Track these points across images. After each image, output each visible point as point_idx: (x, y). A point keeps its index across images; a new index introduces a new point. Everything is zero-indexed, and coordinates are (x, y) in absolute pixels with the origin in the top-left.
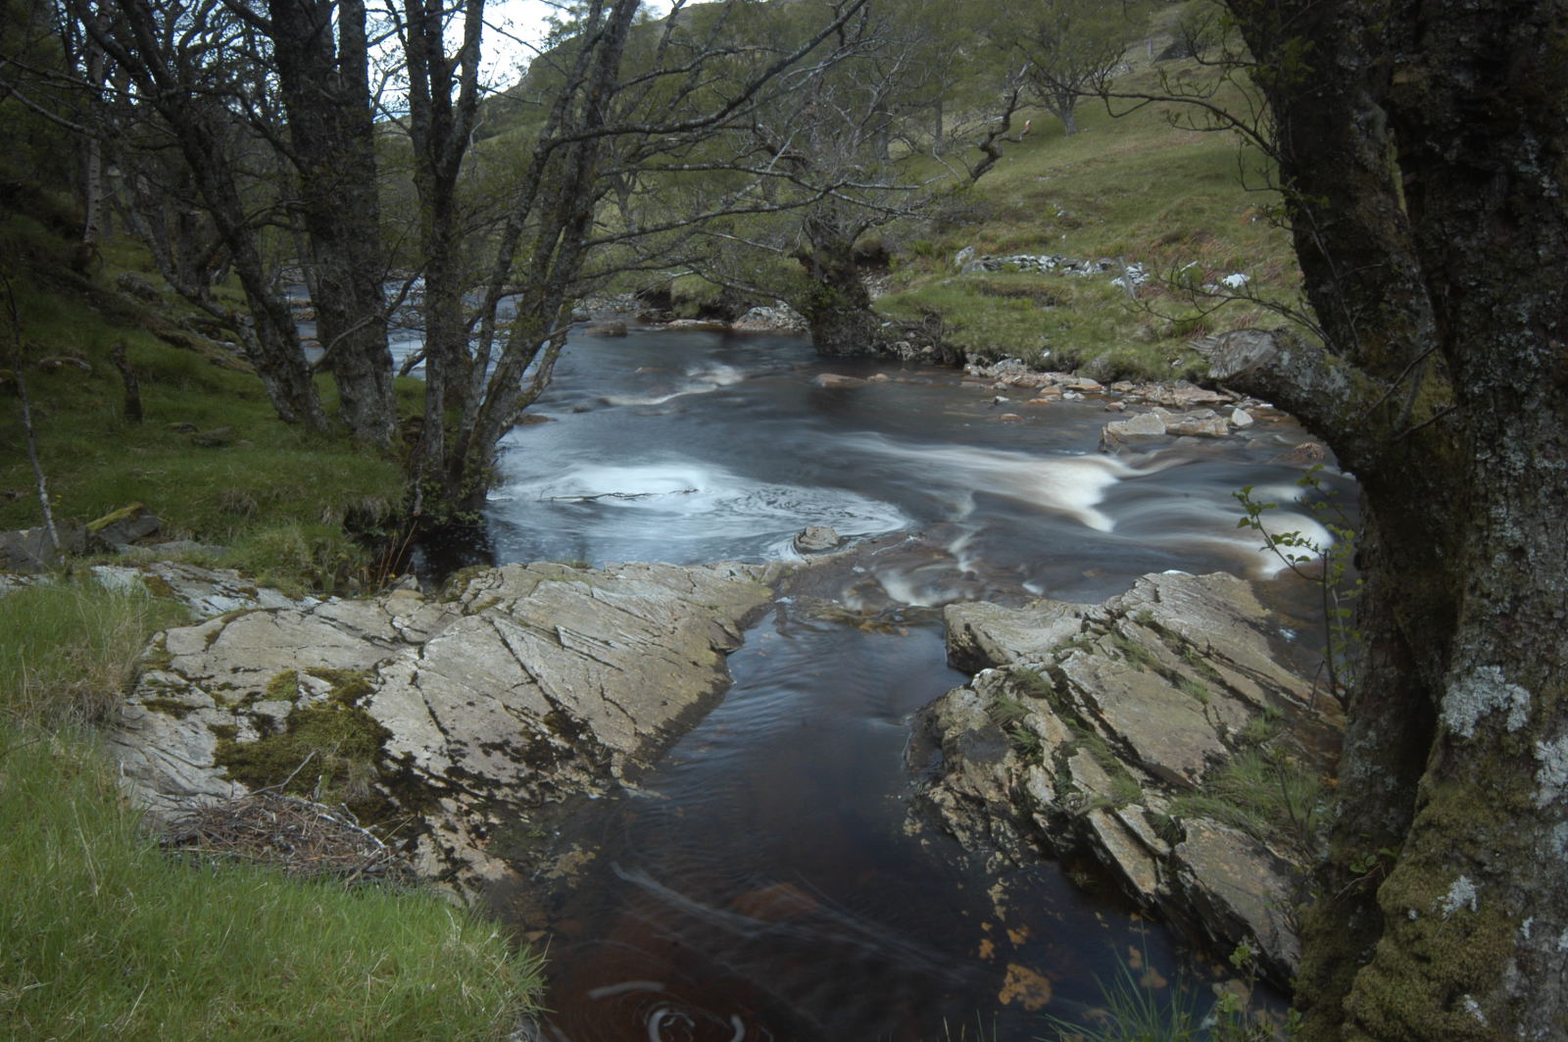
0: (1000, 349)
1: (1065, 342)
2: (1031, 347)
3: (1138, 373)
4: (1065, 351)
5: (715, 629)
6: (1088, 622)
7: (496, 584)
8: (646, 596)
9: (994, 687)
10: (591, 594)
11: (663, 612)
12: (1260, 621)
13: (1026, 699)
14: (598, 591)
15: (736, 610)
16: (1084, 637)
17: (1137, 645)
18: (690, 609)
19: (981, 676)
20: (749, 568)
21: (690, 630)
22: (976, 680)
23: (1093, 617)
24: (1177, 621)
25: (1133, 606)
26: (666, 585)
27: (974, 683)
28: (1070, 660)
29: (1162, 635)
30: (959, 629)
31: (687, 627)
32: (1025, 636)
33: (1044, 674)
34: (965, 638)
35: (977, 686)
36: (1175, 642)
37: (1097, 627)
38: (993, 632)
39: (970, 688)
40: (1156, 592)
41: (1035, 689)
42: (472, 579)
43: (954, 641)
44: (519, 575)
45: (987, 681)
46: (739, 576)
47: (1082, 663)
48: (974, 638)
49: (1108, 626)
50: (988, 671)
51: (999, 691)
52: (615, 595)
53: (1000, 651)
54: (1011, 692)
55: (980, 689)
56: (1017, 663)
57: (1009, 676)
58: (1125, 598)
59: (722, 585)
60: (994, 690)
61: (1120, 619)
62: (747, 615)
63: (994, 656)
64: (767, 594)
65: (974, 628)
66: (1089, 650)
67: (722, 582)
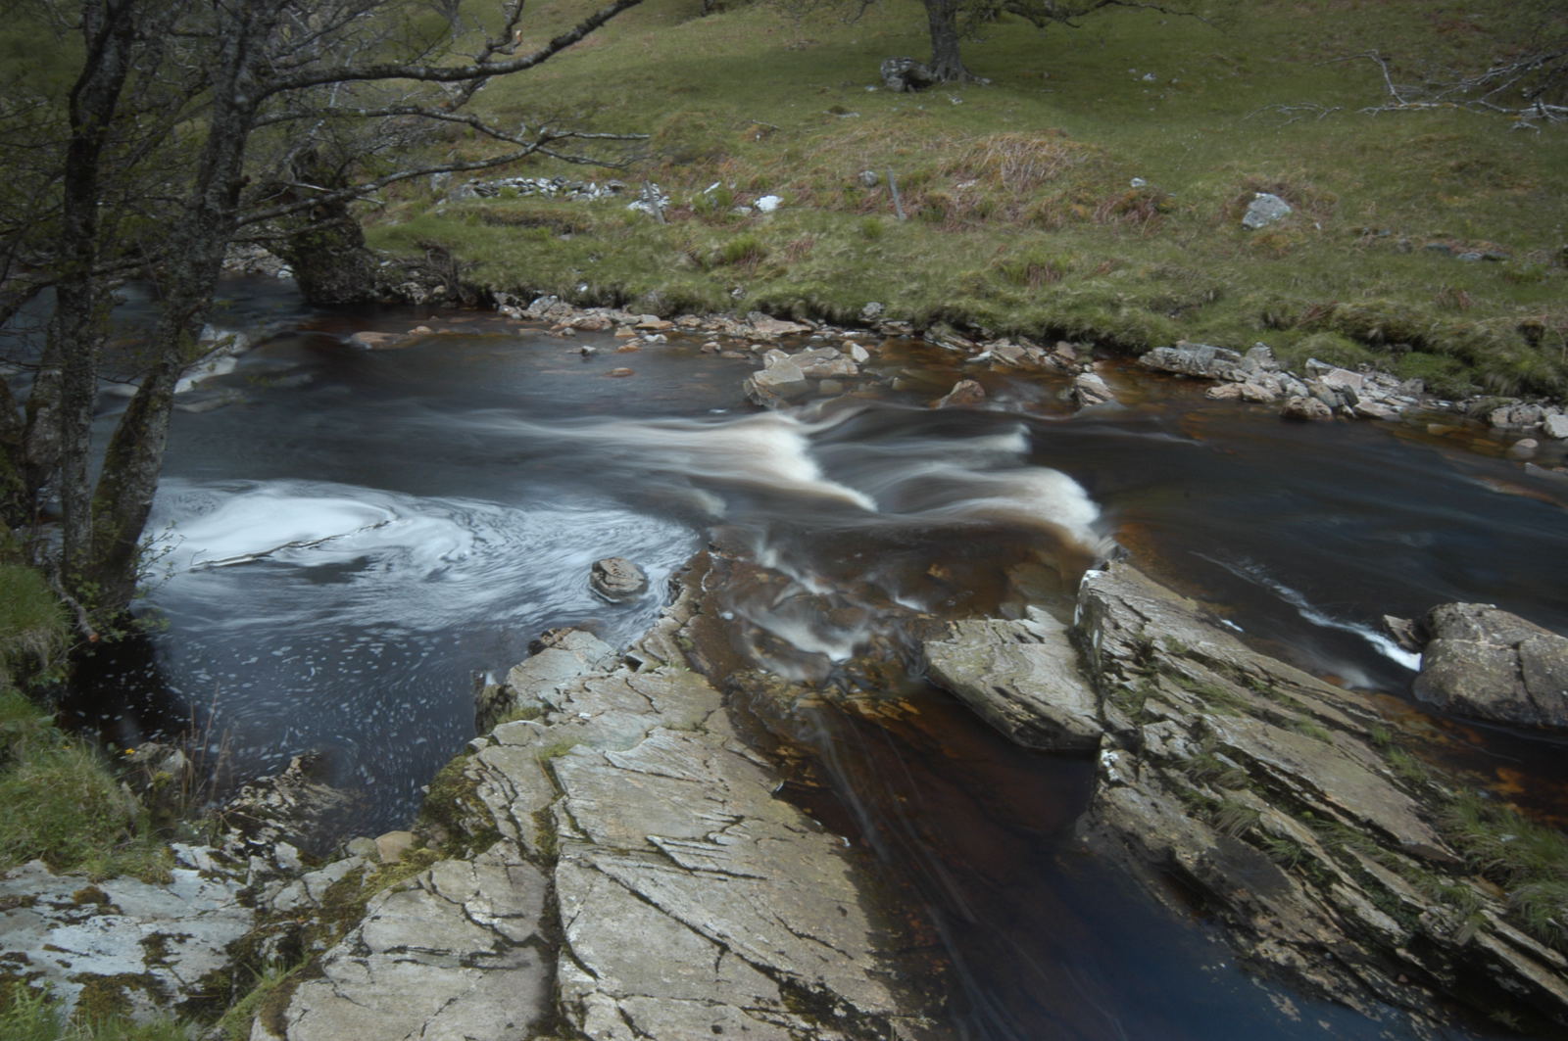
0: (532, 285)
1: (604, 275)
2: (565, 281)
3: (700, 306)
4: (607, 285)
5: (742, 762)
6: (1115, 661)
7: (507, 788)
8: (649, 740)
9: (1150, 778)
10: (609, 763)
11: (690, 760)
12: (1204, 616)
13: (1229, 793)
14: (610, 754)
15: (720, 723)
16: (1133, 683)
17: (1210, 686)
18: (696, 742)
19: (1113, 764)
20: (642, 646)
21: (733, 777)
22: (1111, 771)
23: (1116, 653)
24: (1205, 644)
25: (1145, 633)
26: (629, 710)
27: (1114, 774)
28: (1219, 731)
29: (1209, 666)
30: (997, 697)
31: (726, 773)
32: (1050, 688)
33: (1221, 757)
34: (1017, 708)
35: (1123, 780)
36: (1230, 672)
37: (1129, 665)
38: (1037, 693)
39: (1118, 784)
40: (1130, 607)
41: (1231, 780)
42: (475, 790)
43: (1009, 715)
44: (511, 760)
45: (1128, 769)
46: (645, 663)
47: (1233, 731)
48: (1028, 707)
49: (1137, 662)
50: (1115, 756)
51: (1168, 785)
52: (630, 753)
53: (1074, 720)
54: (1200, 786)
55: (1133, 784)
56: (1153, 742)
57: (1156, 761)
58: (1122, 623)
59: (666, 686)
60: (1156, 783)
61: (1156, 654)
62: (735, 727)
63: (1074, 727)
64: (704, 683)
65: (1013, 692)
66: (1165, 701)
67: (662, 683)
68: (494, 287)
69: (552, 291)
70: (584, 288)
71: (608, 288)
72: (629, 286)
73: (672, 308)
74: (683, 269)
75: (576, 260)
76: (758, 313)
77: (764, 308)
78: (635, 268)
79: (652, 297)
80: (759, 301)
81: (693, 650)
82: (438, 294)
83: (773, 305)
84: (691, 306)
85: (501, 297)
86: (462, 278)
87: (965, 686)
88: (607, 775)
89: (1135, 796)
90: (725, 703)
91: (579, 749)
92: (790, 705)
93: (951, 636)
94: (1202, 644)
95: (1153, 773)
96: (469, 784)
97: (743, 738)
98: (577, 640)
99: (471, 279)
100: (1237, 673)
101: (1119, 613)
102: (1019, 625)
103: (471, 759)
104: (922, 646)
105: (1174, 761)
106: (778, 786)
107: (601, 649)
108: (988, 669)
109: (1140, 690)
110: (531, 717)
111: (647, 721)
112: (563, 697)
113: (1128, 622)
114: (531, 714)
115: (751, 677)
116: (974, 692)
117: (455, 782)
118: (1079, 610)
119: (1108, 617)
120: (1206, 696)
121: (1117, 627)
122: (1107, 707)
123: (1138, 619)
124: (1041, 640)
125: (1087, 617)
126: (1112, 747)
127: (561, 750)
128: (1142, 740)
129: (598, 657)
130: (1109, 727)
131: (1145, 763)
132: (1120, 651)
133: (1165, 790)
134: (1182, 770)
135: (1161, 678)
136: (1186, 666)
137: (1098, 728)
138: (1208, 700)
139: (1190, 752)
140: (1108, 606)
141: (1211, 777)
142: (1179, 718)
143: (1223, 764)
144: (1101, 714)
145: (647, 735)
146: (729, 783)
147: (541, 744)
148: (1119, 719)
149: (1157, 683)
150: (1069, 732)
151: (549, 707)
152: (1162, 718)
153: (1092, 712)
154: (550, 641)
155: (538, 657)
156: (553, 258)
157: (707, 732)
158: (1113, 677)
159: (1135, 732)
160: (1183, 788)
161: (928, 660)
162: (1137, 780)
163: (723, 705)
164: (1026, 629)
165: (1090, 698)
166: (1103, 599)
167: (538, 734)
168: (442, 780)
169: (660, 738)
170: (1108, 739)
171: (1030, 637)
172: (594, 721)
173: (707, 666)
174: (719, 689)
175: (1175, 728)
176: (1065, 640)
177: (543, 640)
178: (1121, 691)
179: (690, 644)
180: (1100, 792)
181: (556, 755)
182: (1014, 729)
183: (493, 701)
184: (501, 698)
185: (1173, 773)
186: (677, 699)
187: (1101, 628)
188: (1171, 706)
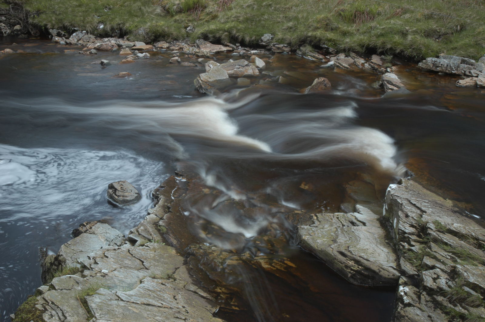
0: (71, 25)
1: (113, 19)
2: (91, 22)
3: (169, 36)
4: (115, 24)
5: (195, 296)
6: (406, 235)
7: (60, 314)
8: (142, 285)
9: (427, 301)
10: (119, 298)
11: (166, 296)
12: (456, 209)
13: (471, 309)
14: (120, 293)
15: (182, 274)
16: (417, 247)
17: (460, 249)
18: (169, 285)
19: (406, 294)
20: (138, 231)
21: (190, 305)
22: (405, 298)
23: (407, 231)
24: (457, 225)
25: (423, 219)
26: (131, 268)
27: (406, 300)
28: (465, 274)
29: (459, 238)
30: (340, 257)
31: (187, 303)
32: (370, 251)
33: (467, 289)
34: (351, 263)
35: (412, 303)
36: (472, 241)
37: (414, 237)
38: (362, 254)
39: (409, 305)
40: (414, 205)
41: (473, 302)
42: (42, 316)
43: (347, 267)
44: (62, 298)
45: (414, 297)
46: (140, 241)
47: (473, 274)
48: (357, 262)
49: (419, 236)
50: (407, 289)
51: (437, 305)
52: (131, 293)
53: (384, 269)
54: (455, 306)
55: (418, 305)
56: (429, 282)
57: (431, 292)
58: (409, 214)
59: (151, 254)
60: (430, 304)
61: (430, 231)
62: (191, 276)
63: (383, 273)
64: (174, 252)
65: (349, 254)
66: (435, 258)
67: (149, 252)
68: (49, 26)
69: (83, 28)
70: (102, 27)
71: (115, 26)
72: (127, 25)
73: (153, 37)
74: (159, 15)
75: (96, 10)
76: (202, 40)
77: (205, 37)
78: (131, 14)
79: (141, 31)
80: (202, 34)
81: (167, 233)
82: (17, 30)
83: (210, 36)
84: (164, 36)
85: (54, 32)
86: (30, 21)
87: (322, 251)
88: (118, 305)
89: (419, 312)
90: (185, 263)
91: (102, 290)
92: (222, 263)
93: (314, 223)
94: (455, 225)
95: (428, 299)
96: (38, 312)
97: (196, 282)
98: (100, 228)
99: (36, 21)
100: (475, 242)
101: (408, 208)
102: (351, 216)
103: (39, 298)
104: (297, 229)
105: (441, 291)
106: (216, 310)
107: (113, 233)
108: (335, 241)
109: (420, 252)
110: (74, 273)
111: (141, 274)
112: (92, 261)
113: (413, 213)
114: (74, 271)
115: (200, 248)
116: (327, 254)
117: (30, 312)
118: (385, 207)
119: (402, 211)
120: (457, 255)
121: (407, 216)
122: (402, 261)
123: (419, 212)
124: (364, 224)
125: (391, 210)
126: (405, 284)
127: (92, 291)
128: (422, 280)
129: (112, 238)
130: (403, 273)
131: (424, 293)
132: (409, 230)
133: (435, 308)
134: (445, 297)
135: (432, 244)
136: (446, 238)
137: (397, 274)
138: (459, 257)
139: (449, 287)
140: (402, 204)
141: (462, 300)
142: (443, 267)
143: (468, 293)
144: (399, 265)
145: (141, 282)
146: (188, 309)
147: (79, 288)
148: (409, 269)
149: (430, 248)
150: (381, 276)
151: (84, 267)
152: (433, 267)
153: (394, 265)
154: (84, 229)
155: (78, 239)
156: (84, 9)
157: (175, 280)
158: (406, 244)
159: (418, 275)
160: (446, 307)
161: (300, 236)
162: (420, 303)
163: (184, 264)
164: (356, 218)
165: (392, 257)
166: (399, 200)
167: (78, 283)
168: (22, 311)
169: (149, 283)
170: (403, 280)
171: (358, 223)
172: (110, 275)
173: (175, 242)
174: (182, 255)
175: (440, 273)
176: (378, 224)
177: (80, 229)
178: (410, 253)
179: (165, 230)
180: (399, 310)
181: (88, 295)
182: (349, 275)
183: (52, 264)
184: (56, 263)
185: (440, 298)
186: (158, 261)
187: (398, 217)
188: (438, 260)
